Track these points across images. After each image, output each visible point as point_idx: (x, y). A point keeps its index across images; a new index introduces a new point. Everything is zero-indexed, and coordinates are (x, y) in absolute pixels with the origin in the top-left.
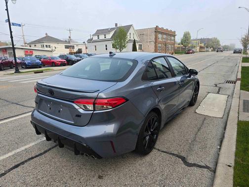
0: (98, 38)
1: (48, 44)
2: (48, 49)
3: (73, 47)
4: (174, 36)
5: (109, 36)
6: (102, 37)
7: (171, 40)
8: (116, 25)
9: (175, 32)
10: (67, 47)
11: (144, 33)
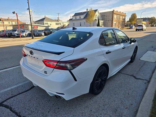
0: (76, 18)
1: (46, 22)
2: (46, 25)
4: (125, 16)
5: (82, 17)
8: (87, 10)
10: (57, 24)
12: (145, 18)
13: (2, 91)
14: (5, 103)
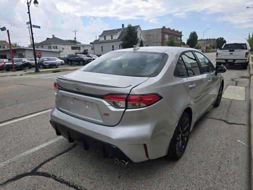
0: (105, 39)
1: (55, 45)
2: (56, 50)
3: (79, 48)
4: (181, 36)
5: (116, 37)
6: (109, 38)
7: (177, 40)
8: (123, 25)
9: (181, 32)
10: (73, 48)
11: (151, 33)
12: (210, 39)
13: (26, 152)
14: (40, 170)
